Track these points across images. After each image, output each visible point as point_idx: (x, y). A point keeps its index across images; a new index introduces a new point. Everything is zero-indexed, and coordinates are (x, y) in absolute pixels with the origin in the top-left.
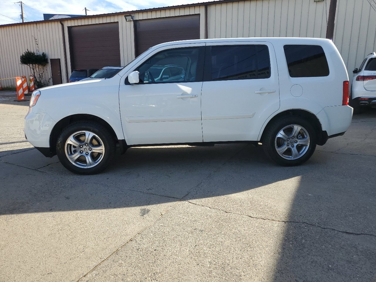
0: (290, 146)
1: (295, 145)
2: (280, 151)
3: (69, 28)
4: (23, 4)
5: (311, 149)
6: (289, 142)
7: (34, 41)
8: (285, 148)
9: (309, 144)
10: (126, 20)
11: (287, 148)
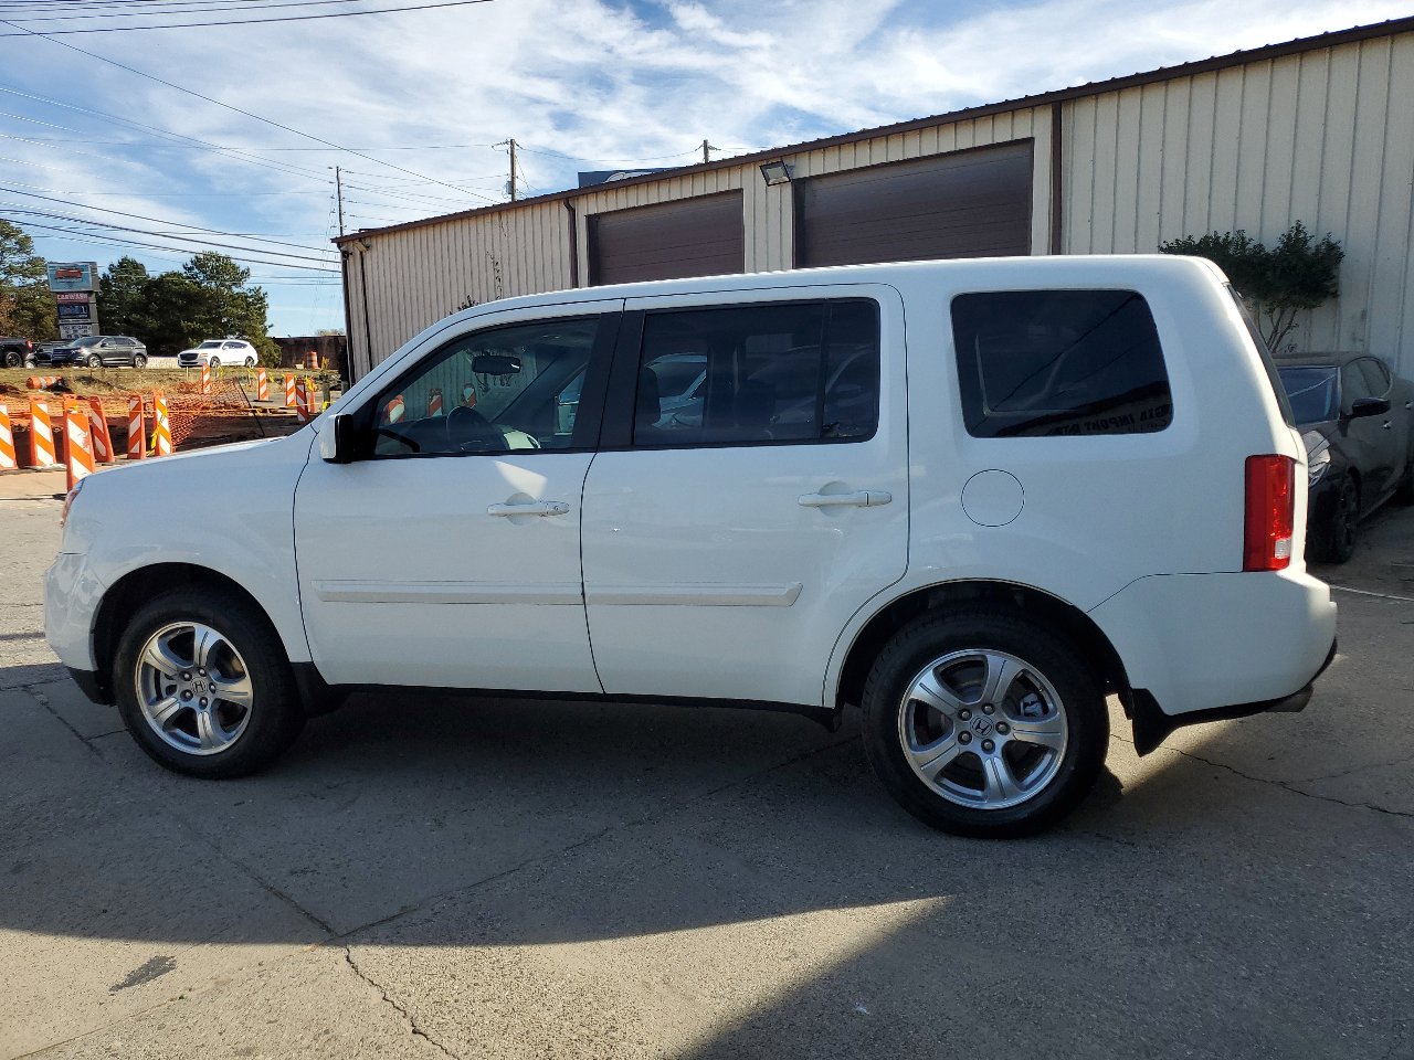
0: (975, 747)
1: (1000, 741)
2: (927, 761)
3: (592, 220)
4: (516, 147)
5: (1073, 768)
6: (968, 726)
7: (490, 266)
8: (945, 751)
9: (1065, 744)
10: (767, 180)
11: (955, 753)
